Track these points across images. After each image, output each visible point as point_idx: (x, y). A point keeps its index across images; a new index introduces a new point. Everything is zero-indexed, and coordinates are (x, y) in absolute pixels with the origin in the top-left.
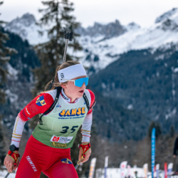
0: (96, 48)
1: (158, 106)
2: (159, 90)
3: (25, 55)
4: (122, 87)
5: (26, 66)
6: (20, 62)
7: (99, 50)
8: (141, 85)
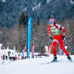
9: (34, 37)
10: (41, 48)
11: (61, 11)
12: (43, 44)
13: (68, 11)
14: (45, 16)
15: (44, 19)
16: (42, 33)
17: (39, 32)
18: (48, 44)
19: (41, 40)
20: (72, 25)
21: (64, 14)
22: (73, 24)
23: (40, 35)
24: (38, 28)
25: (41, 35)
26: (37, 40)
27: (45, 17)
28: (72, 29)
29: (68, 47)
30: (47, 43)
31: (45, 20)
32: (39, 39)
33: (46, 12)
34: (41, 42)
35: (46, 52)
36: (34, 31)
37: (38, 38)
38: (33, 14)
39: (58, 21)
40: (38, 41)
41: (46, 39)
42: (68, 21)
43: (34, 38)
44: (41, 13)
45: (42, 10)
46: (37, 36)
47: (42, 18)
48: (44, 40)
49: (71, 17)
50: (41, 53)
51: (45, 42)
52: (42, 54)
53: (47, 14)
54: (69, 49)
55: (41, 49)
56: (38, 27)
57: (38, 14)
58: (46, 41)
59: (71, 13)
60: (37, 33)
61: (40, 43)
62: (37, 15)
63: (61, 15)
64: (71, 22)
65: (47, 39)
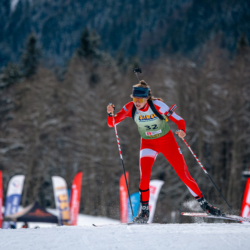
9: (7, 134)
10: (38, 185)
11: (143, 14)
12: (49, 169)
13: (176, 15)
14: (65, 36)
15: (61, 49)
16: (48, 117)
17: (34, 111)
18: (75, 166)
19: (40, 148)
20: (190, 83)
21: (155, 29)
22: (192, 79)
23: (35, 123)
24: (28, 89)
25: (44, 125)
26: (20, 148)
27: (68, 43)
28: (191, 100)
29: (163, 187)
30: (69, 164)
31: (67, 54)
32: (31, 141)
33: (73, 17)
34: (41, 157)
35: (58, 204)
36: (11, 106)
37: (27, 138)
38: (12, 25)
39: (126, 60)
40: (25, 152)
41: (63, 142)
42: (173, 66)
43: (10, 139)
44: (51, 19)
45: (56, 8)
46: (22, 128)
47: (53, 44)
48: (52, 148)
49: (192, 44)
50: (32, 210)
51: (62, 159)
52: (38, 213)
53: (77, 25)
54: (173, 197)
55: (40, 189)
56: (28, 85)
57: (36, 24)
58: (65, 155)
59: (191, 25)
60: (25, 117)
61: (36, 164)
62: (33, 28)
63: (145, 33)
64: (184, 68)
65: (67, 145)
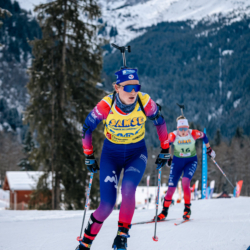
0: (113, 17)
1: (198, 102)
2: (201, 80)
3: (14, 24)
4: (148, 74)
5: (14, 39)
6: (7, 32)
7: (118, 21)
8: (174, 73)
